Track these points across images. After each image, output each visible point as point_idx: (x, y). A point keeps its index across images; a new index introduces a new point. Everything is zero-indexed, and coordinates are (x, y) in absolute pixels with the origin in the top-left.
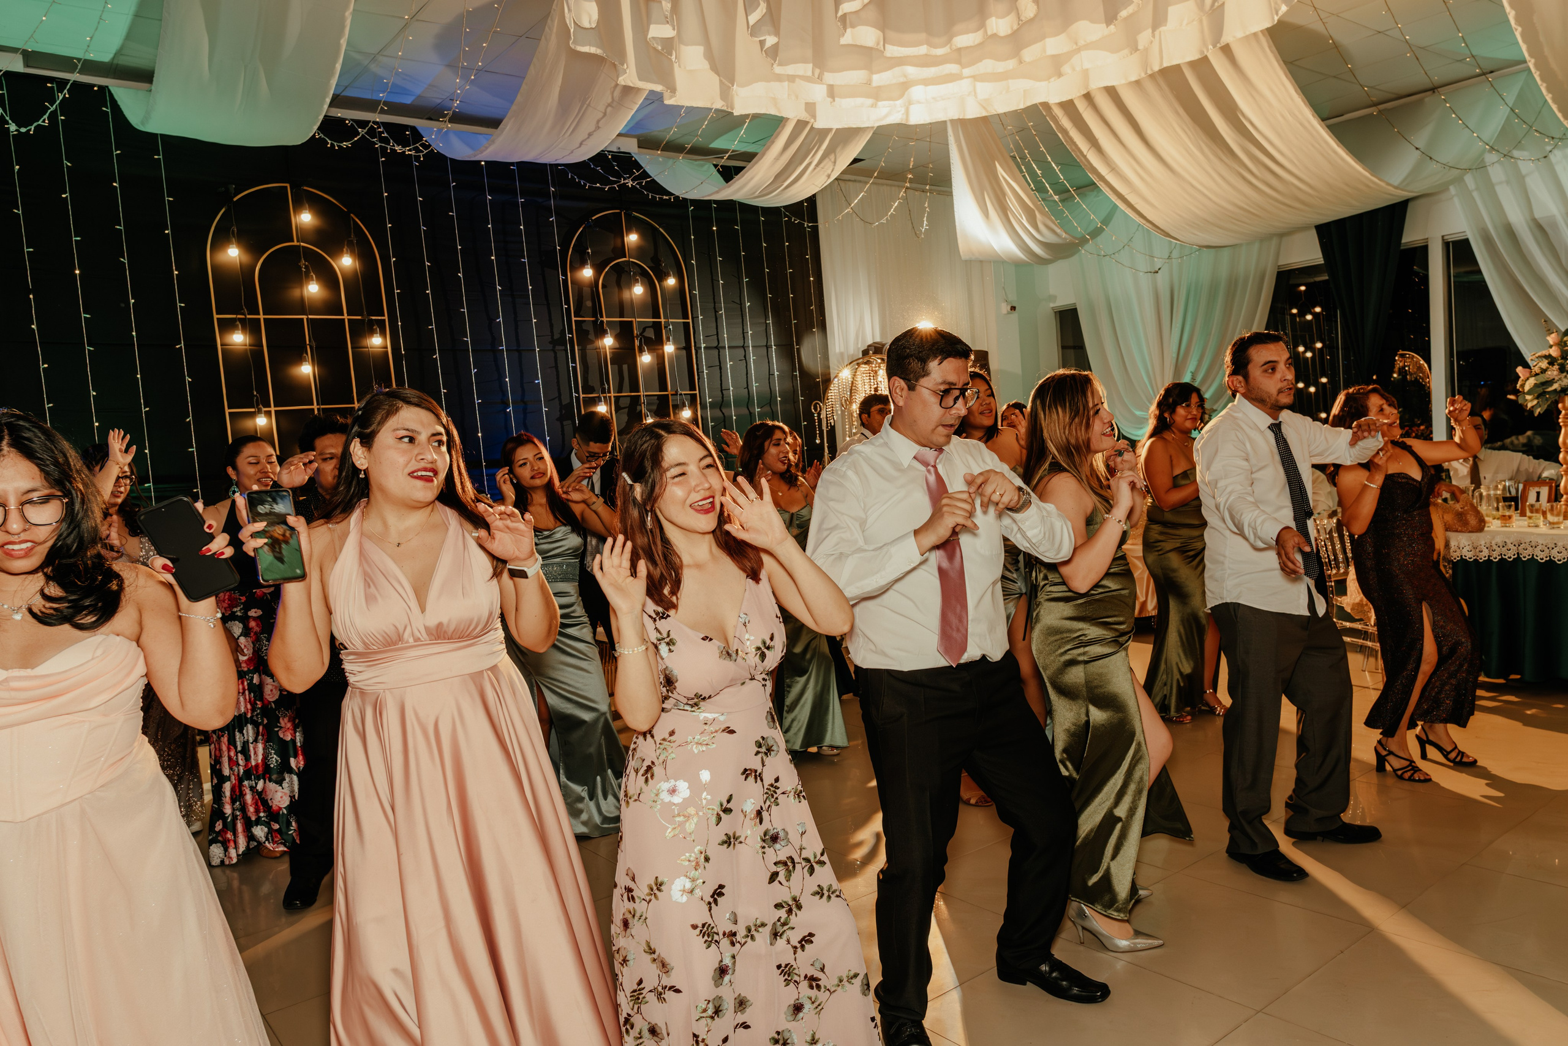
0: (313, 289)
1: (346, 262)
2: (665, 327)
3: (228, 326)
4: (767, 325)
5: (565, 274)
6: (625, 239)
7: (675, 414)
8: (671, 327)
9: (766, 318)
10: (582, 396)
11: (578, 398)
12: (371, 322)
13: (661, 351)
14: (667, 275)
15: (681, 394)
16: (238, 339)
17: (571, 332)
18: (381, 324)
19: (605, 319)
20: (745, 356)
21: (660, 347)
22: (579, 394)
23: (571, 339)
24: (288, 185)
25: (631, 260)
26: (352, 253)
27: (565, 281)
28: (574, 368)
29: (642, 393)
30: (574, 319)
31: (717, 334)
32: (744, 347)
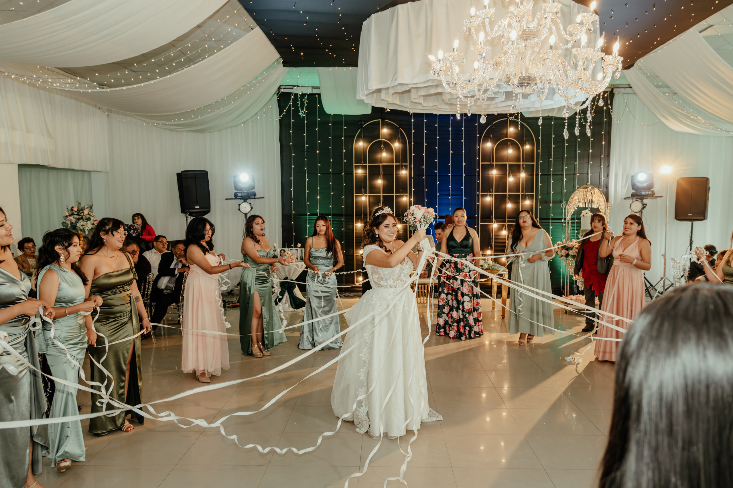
0: (384, 155)
1: (397, 145)
2: (522, 166)
3: (357, 167)
4: (575, 165)
5: (479, 145)
6: (508, 130)
7: (522, 202)
8: (524, 166)
9: (575, 161)
10: (480, 193)
11: (478, 195)
12: (402, 166)
13: (518, 176)
14: (526, 144)
15: (525, 194)
16: (360, 172)
17: (479, 168)
18: (406, 166)
19: (494, 163)
20: (562, 178)
21: (519, 174)
22: (479, 192)
23: (479, 172)
24: (380, 120)
25: (510, 138)
26: (399, 142)
27: (479, 149)
28: (479, 183)
29: (507, 193)
30: (481, 163)
31: (548, 169)
32: (562, 175)
